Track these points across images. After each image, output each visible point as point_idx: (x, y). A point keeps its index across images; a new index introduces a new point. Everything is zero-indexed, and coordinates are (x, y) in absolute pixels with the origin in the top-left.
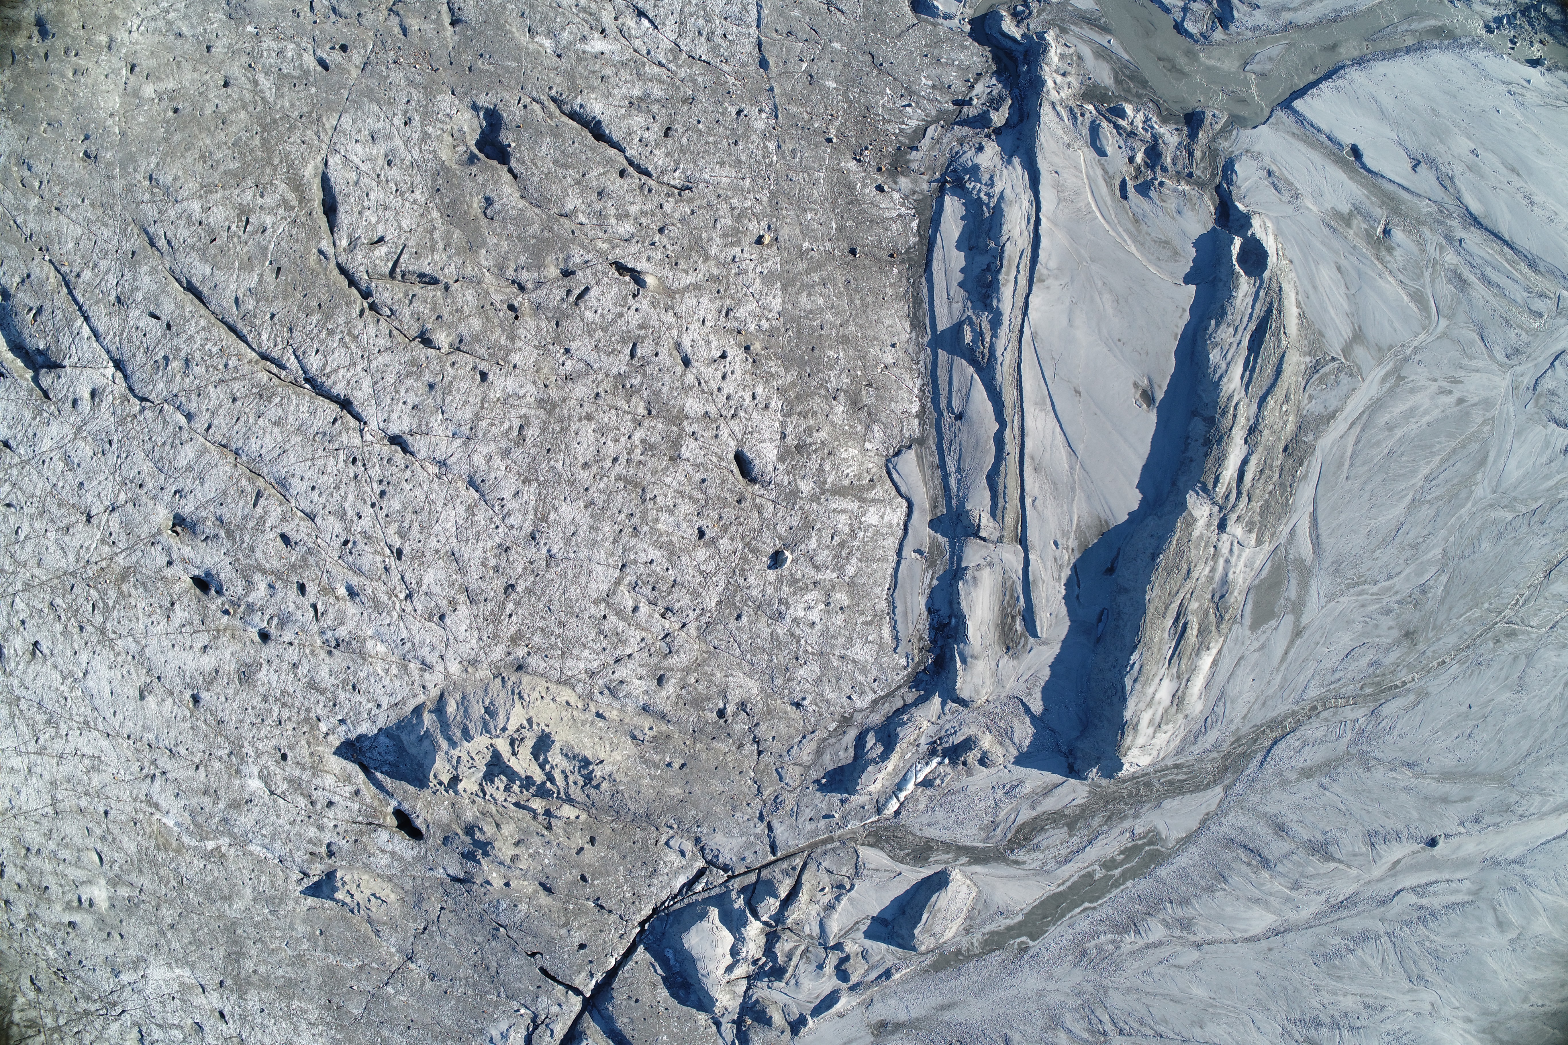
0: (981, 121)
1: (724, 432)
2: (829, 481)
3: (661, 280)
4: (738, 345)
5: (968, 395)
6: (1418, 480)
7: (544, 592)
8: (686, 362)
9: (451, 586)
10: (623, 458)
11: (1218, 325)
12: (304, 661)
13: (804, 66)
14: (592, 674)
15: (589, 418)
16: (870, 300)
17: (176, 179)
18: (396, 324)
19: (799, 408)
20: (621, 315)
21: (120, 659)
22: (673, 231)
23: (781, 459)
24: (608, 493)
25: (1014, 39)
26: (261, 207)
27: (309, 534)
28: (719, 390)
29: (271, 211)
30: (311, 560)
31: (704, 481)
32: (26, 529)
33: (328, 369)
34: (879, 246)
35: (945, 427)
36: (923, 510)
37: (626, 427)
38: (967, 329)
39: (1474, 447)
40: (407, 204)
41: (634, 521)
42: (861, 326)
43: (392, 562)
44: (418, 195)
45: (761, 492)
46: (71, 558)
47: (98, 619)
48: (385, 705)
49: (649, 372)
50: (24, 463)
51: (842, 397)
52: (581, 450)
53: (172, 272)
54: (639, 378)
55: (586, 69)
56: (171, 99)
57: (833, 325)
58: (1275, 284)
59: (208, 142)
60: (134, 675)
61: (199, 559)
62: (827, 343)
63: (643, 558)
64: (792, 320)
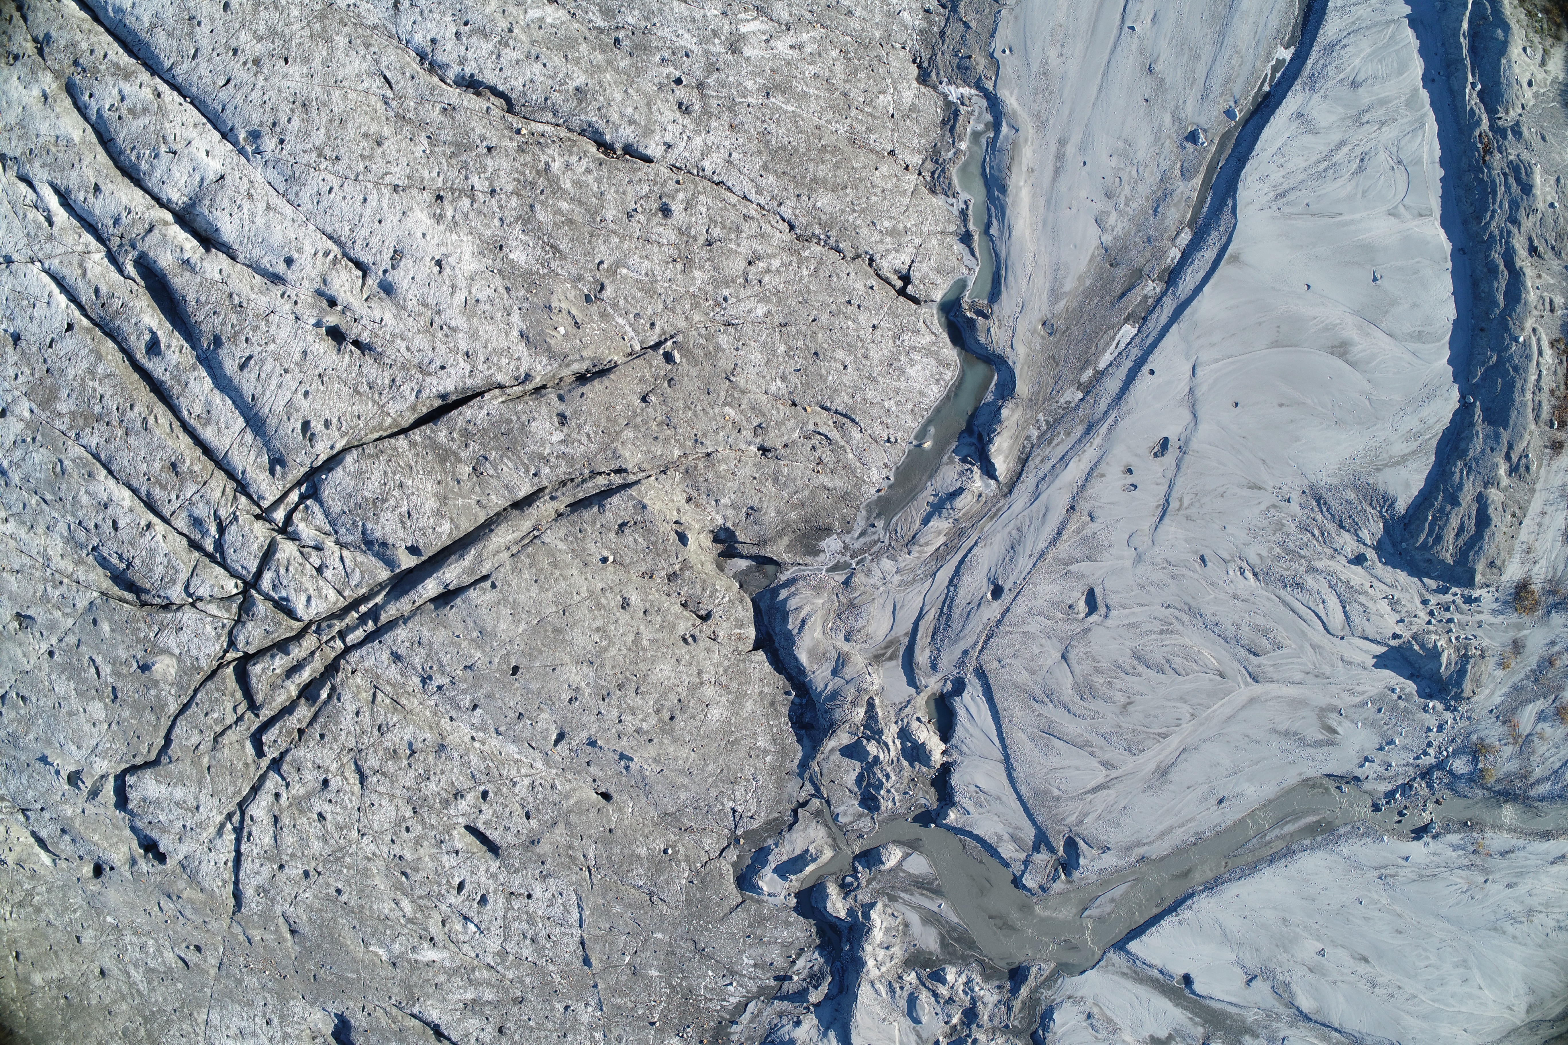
0: (800, 997)
13: (627, 959)
25: (838, 919)
55: (419, 978)
56: (59, 988)
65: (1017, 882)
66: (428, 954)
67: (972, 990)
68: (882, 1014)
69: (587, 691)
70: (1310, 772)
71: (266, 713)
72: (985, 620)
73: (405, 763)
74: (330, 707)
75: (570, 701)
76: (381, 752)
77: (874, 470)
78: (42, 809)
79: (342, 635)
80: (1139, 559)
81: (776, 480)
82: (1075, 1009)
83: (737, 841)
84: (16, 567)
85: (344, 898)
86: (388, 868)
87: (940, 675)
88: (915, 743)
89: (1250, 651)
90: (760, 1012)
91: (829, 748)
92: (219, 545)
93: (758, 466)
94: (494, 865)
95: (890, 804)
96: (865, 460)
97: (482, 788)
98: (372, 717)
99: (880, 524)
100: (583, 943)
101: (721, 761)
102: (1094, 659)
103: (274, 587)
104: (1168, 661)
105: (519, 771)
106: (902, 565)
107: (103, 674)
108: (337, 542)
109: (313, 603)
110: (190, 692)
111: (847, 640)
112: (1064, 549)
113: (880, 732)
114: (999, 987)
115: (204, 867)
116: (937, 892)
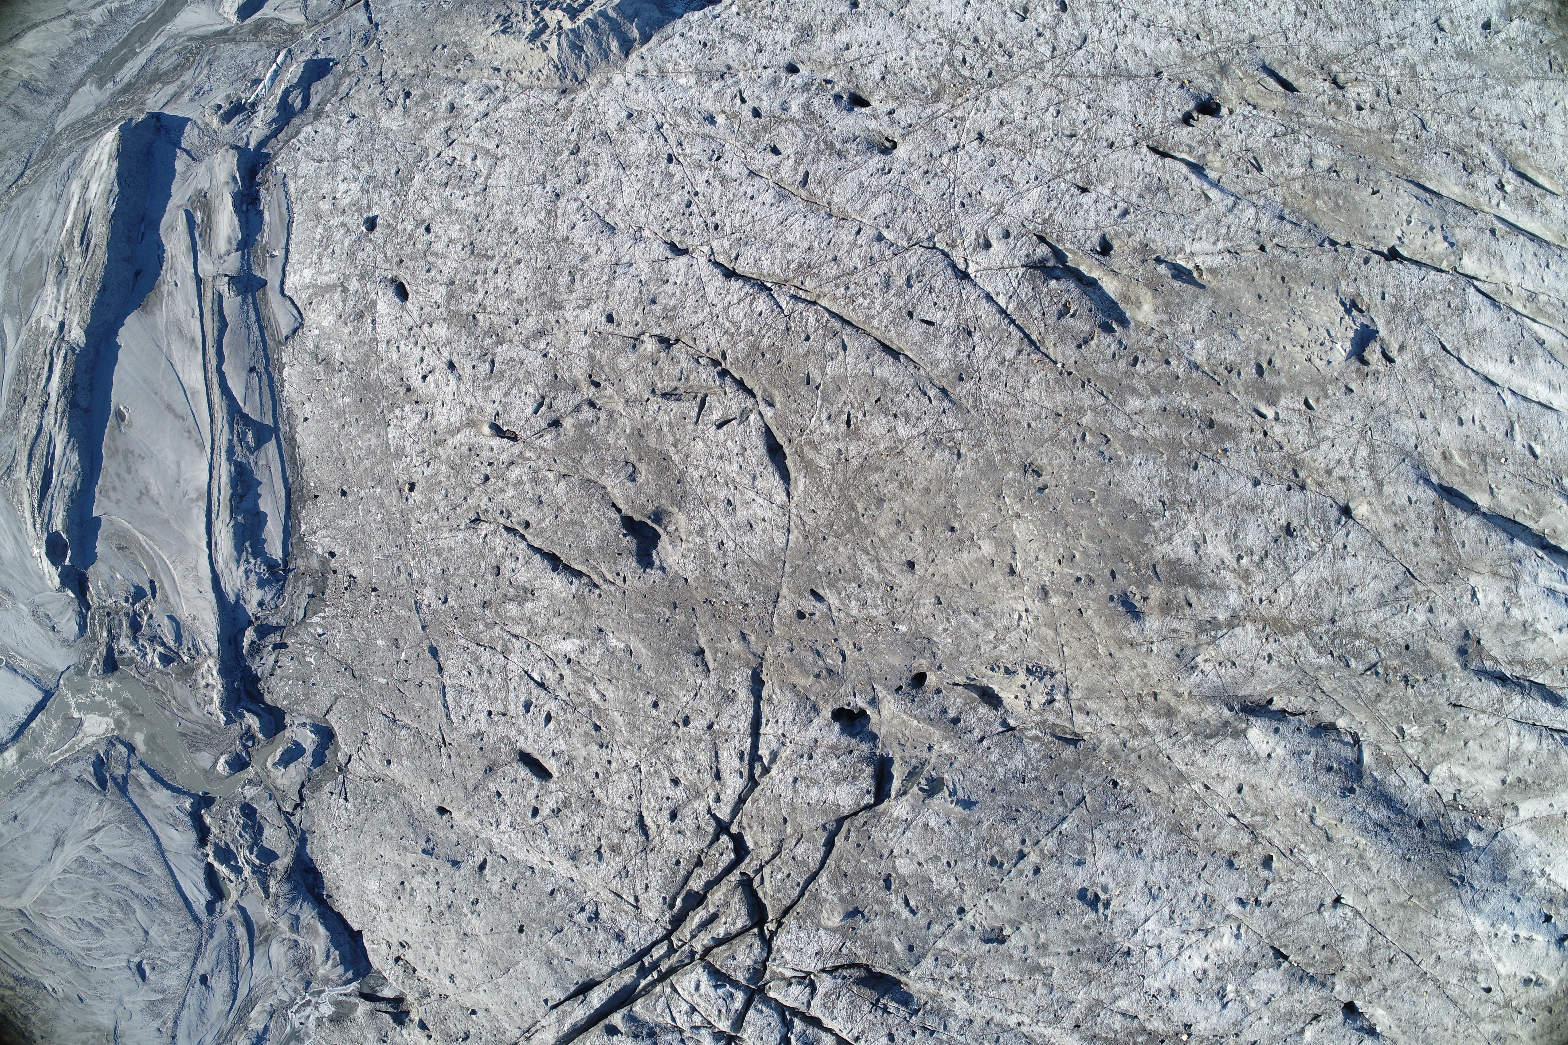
0: (264, 631)
1: (416, 314)
2: (338, 295)
3: (479, 433)
4: (416, 391)
5: (247, 389)
7: (547, 154)
8: (451, 366)
9: (623, 142)
10: (490, 274)
11: (74, 485)
12: (751, 56)
13: (403, 657)
14: (505, 100)
15: (520, 302)
16: (326, 454)
17: (931, 456)
18: (692, 351)
19: (366, 348)
20: (507, 395)
21: (932, 22)
22: (477, 479)
23: (374, 303)
24: (499, 244)
25: (249, 711)
26: (837, 439)
27: (753, 158)
28: (424, 349)
29: (826, 437)
30: (749, 138)
31: (428, 271)
32: (1048, 118)
33: (748, 301)
35: (262, 359)
36: (273, 290)
37: (489, 301)
38: (252, 444)
40: (703, 464)
41: (478, 226)
42: (330, 429)
43: (676, 150)
44: (695, 474)
45: (386, 273)
46: (995, 100)
47: (958, 52)
48: (677, 36)
49: (478, 351)
50: (1060, 174)
51: (337, 366)
52: (524, 273)
53: (917, 366)
54: (485, 344)
55: (575, 621)
56: (960, 541)
57: (350, 424)
58: (39, 529)
59: (907, 499)
60: (916, 12)
61: (859, 121)
62: (352, 409)
63: (470, 199)
64: (379, 422)
66: (569, 646)
68: (198, 624)
69: (465, 911)
71: (734, 877)
72: (206, 960)
73: (603, 842)
74: (672, 892)
75: (477, 901)
76: (625, 850)
78: (982, 739)
79: (672, 950)
80: (120, 1002)
82: (65, 636)
83: (340, 770)
84: (1004, 985)
85: (650, 699)
86: (612, 734)
87: (225, 917)
91: (287, 858)
92: (788, 1026)
94: (522, 743)
95: (234, 812)
97: (538, 820)
98: (634, 885)
99: (298, 1025)
100: (440, 670)
102: (128, 931)
103: (731, 995)
105: (510, 837)
106: (274, 997)
107: (900, 901)
108: (681, 1031)
109: (693, 985)
110: (807, 894)
111: (296, 942)
112: (170, 1011)
113: (254, 873)
114: (122, 653)
115: (789, 716)
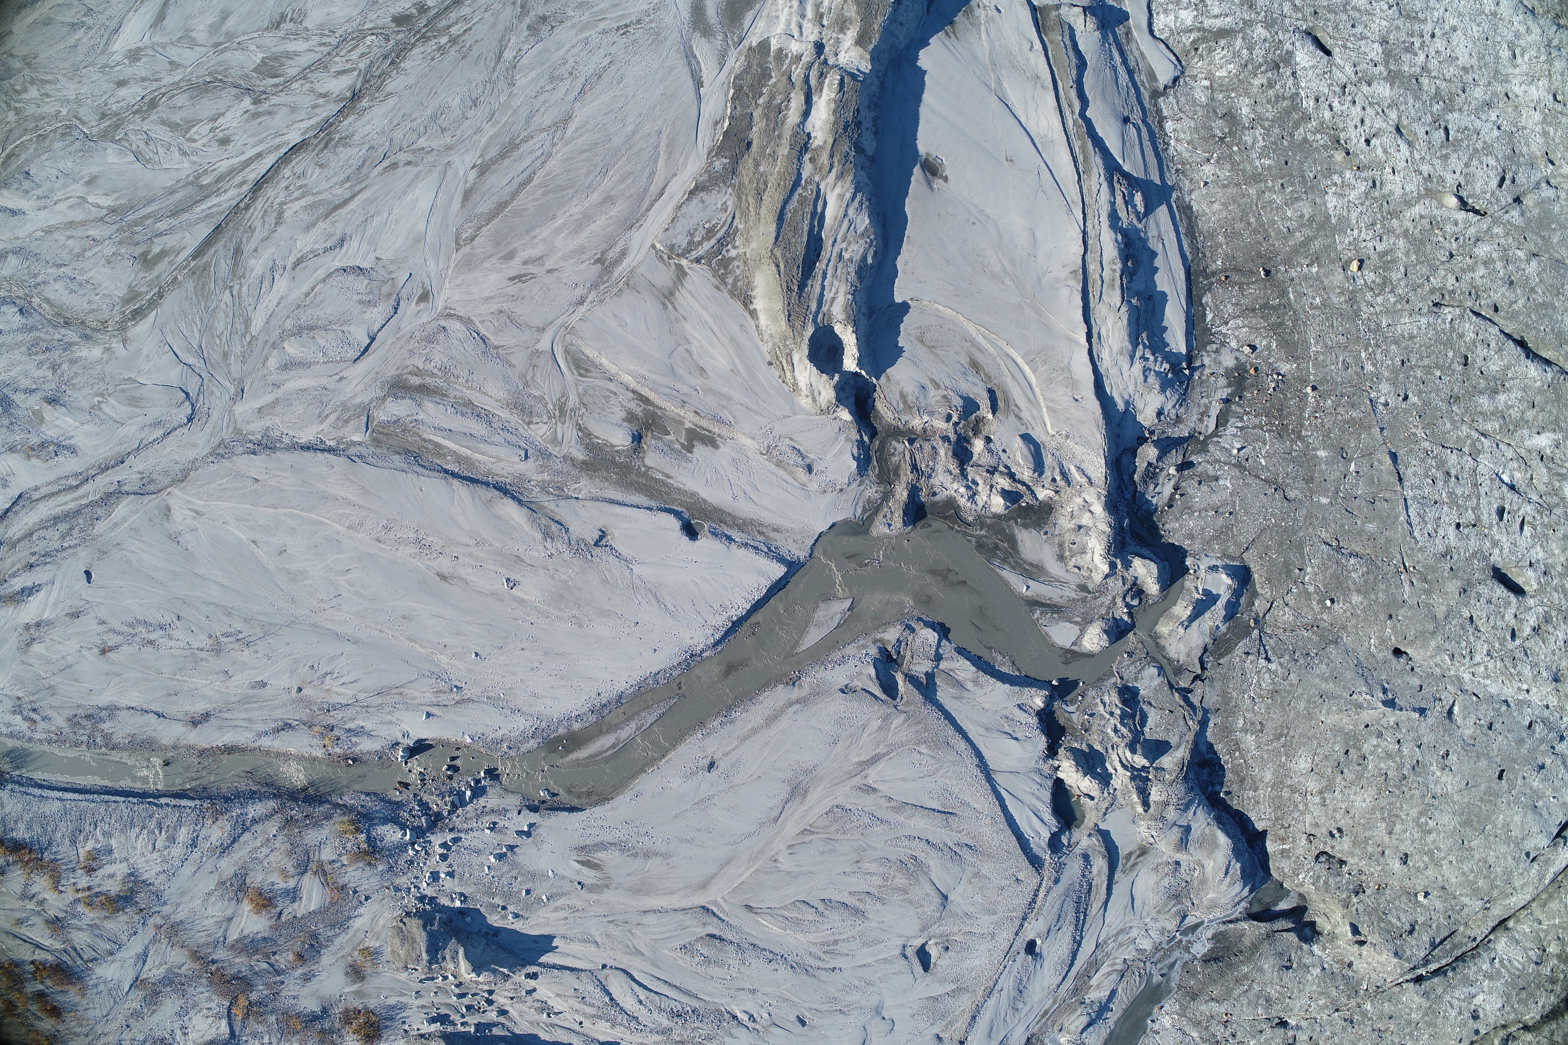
1: (1349, 70)
2: (1239, 40)
3: (1441, 205)
4: (1357, 155)
5: (1124, 143)
6: (560, 153)
8: (1398, 130)
10: (1427, 38)
11: (864, 258)
13: (1352, 467)
15: (1464, 69)
16: (1239, 226)
19: (1286, 103)
22: (1442, 255)
23: (1290, 54)
28: (1364, 109)
31: (1353, 26)
34: (1241, 285)
35: (1137, 109)
36: (1138, 28)
37: (1433, 64)
38: (1141, 209)
39: (484, 206)
42: (1244, 196)
45: (1299, 23)
49: (1429, 116)
51: (1246, 123)
52: (1463, 42)
54: (1434, 111)
55: (1550, 412)
57: (1271, 190)
58: (798, 324)
62: (1274, 171)
64: (1312, 188)
65: (943, 631)
66: (1544, 441)
67: (968, 487)
68: (1070, 443)
69: (1434, 768)
70: (598, 811)
72: (1041, 918)
75: (1448, 754)
77: (1168, 1026)
80: (878, 1010)
81: (1268, 1000)
82: (831, 477)
83: (1256, 621)
87: (1077, 850)
88: (1094, 775)
89: (721, 939)
90: (1201, 420)
91: (1182, 749)
93: (1288, 1009)
94: (1496, 558)
95: (1106, 699)
96: (1179, 1033)
97: (1518, 642)
99: (1157, 979)
100: (1400, 480)
101: (1292, 715)
102: (910, 902)
104: (821, 914)
105: (1486, 668)
106: (1131, 948)
111: (1178, 863)
112: (965, 1003)
113: (1133, 778)
114: (934, 494)
116: (1034, 603)
